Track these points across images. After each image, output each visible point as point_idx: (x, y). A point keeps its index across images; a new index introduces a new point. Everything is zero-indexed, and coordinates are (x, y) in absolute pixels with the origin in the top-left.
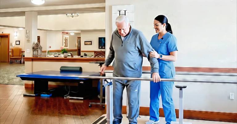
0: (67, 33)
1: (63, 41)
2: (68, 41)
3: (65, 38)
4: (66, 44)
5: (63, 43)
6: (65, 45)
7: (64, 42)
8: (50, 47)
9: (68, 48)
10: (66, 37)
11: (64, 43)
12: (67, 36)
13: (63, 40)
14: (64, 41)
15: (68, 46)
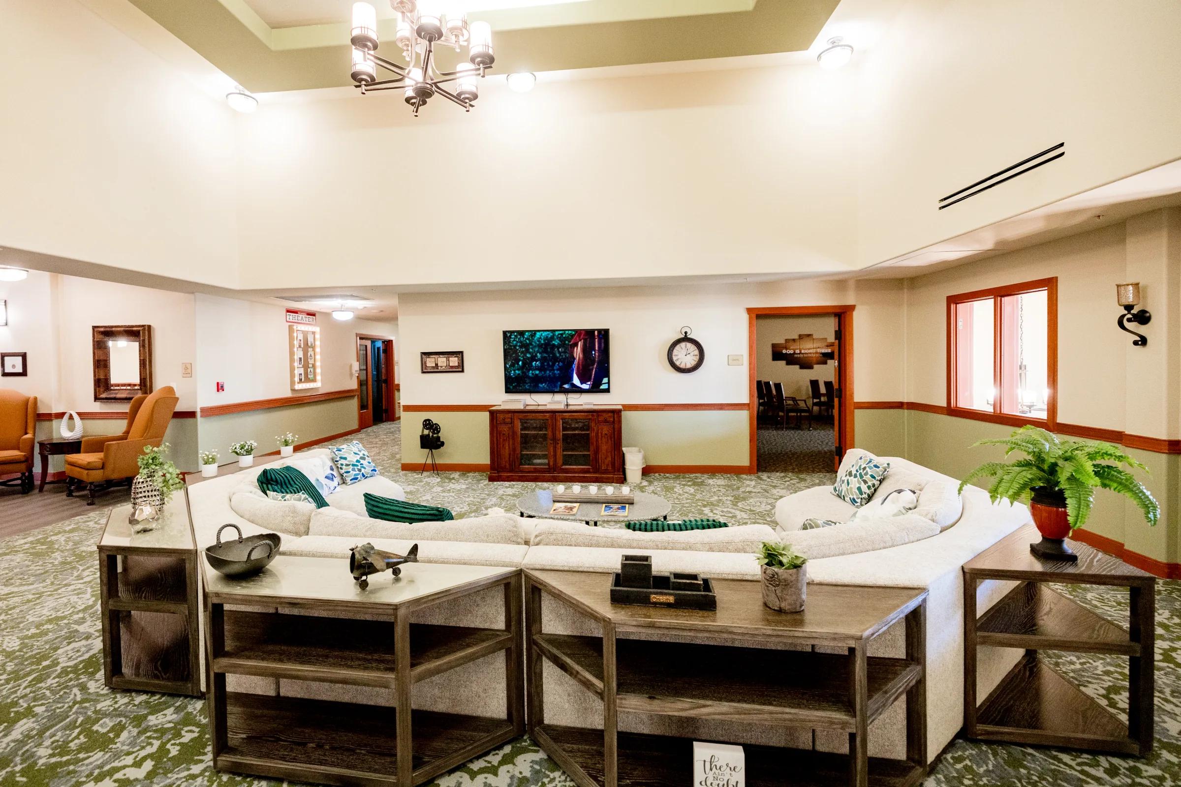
0: (311, 314)
1: (292, 354)
2: (318, 350)
3: (301, 337)
4: (306, 367)
5: (292, 360)
6: (302, 371)
7: (296, 357)
8: (220, 387)
9: (319, 385)
10: (305, 334)
11: (296, 364)
12: (313, 329)
13: (291, 346)
14: (299, 354)
15: (319, 378)
